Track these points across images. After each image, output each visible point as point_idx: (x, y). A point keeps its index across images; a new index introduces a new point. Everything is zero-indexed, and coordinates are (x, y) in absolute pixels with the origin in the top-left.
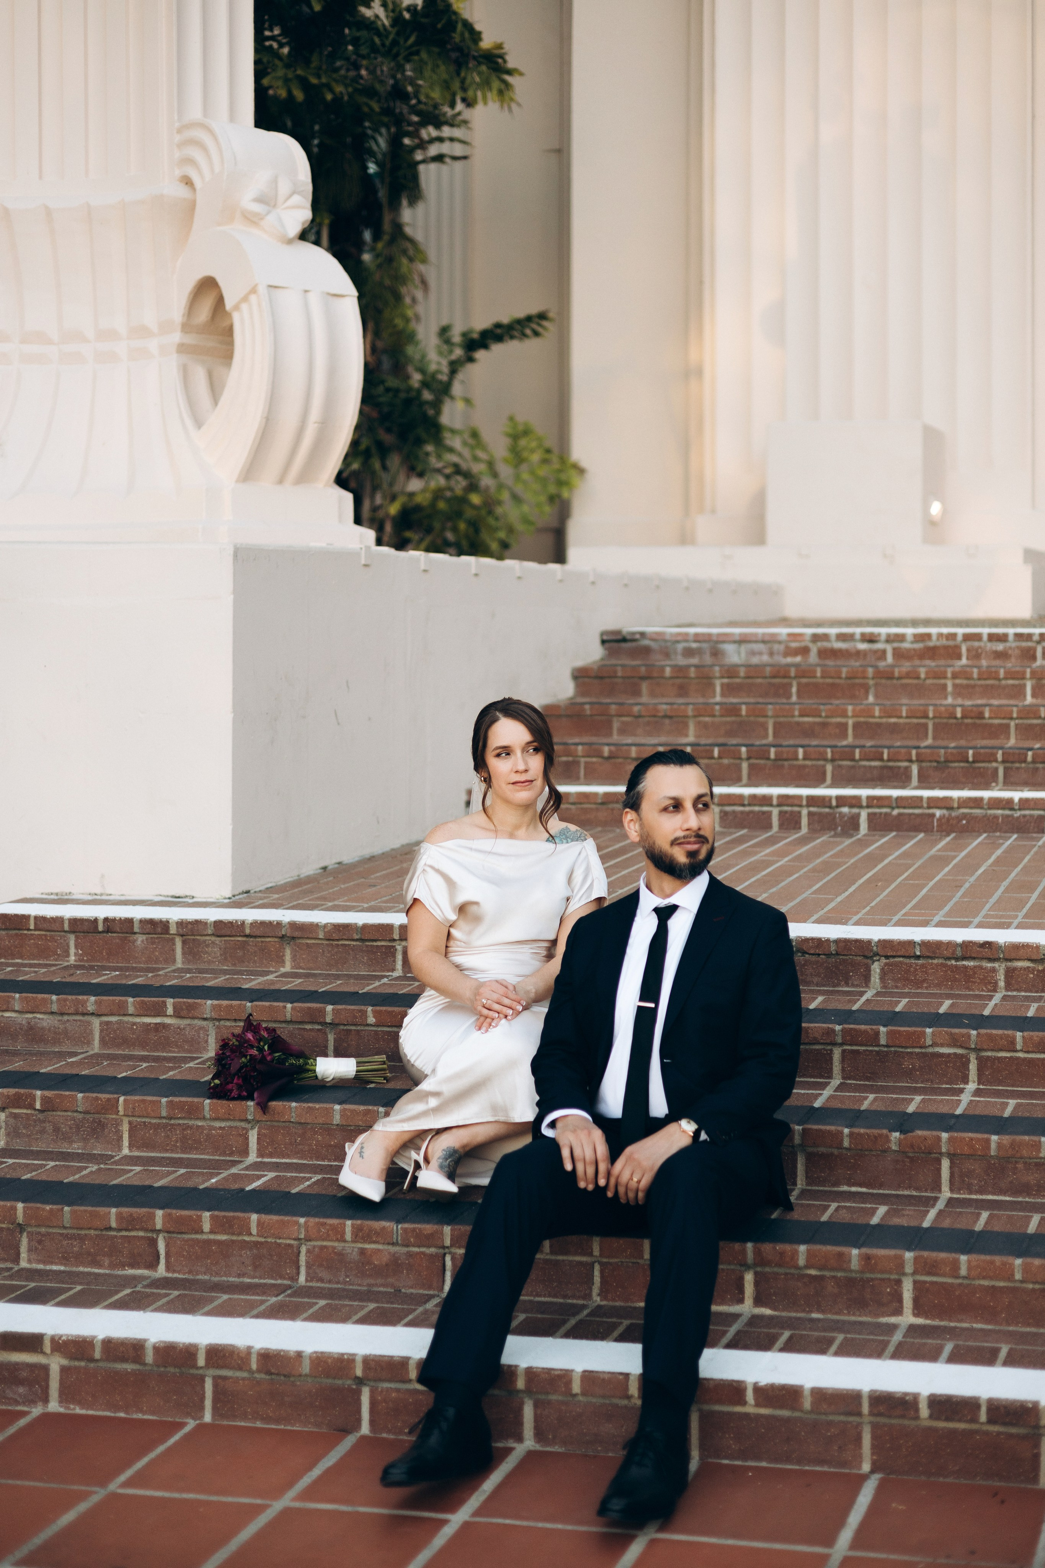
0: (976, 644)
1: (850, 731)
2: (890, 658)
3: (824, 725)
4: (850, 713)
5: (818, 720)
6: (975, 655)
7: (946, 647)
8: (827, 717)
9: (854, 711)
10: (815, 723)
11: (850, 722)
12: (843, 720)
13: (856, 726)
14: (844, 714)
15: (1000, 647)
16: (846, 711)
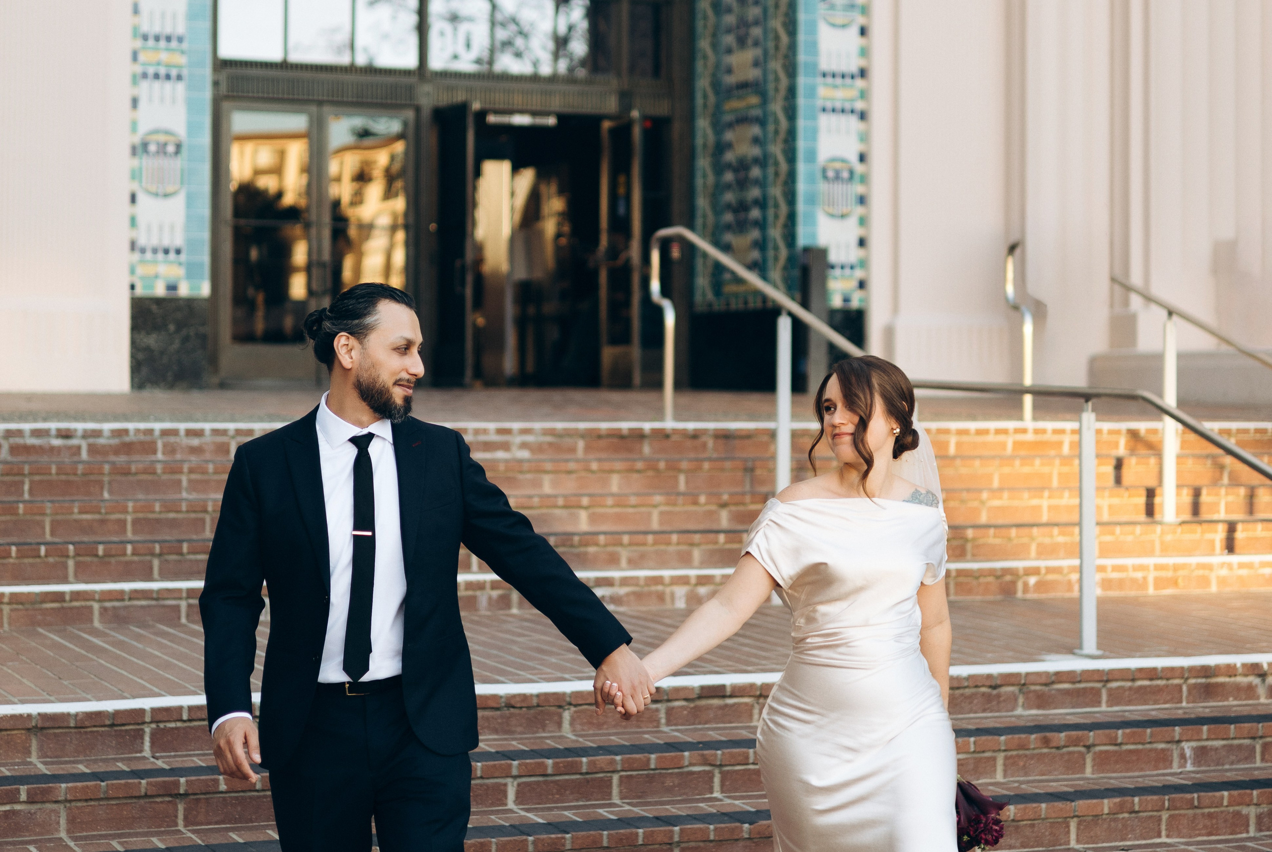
0: (172, 439)
1: (129, 527)
2: (84, 455)
3: (103, 522)
4: (130, 509)
5: (97, 517)
6: (170, 450)
7: (142, 443)
8: (106, 513)
9: (134, 507)
10: (93, 520)
11: (129, 518)
12: (121, 516)
13: (135, 522)
14: (125, 511)
15: (195, 442)
16: (126, 507)
